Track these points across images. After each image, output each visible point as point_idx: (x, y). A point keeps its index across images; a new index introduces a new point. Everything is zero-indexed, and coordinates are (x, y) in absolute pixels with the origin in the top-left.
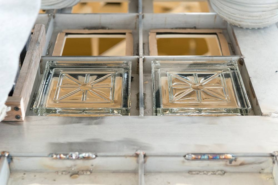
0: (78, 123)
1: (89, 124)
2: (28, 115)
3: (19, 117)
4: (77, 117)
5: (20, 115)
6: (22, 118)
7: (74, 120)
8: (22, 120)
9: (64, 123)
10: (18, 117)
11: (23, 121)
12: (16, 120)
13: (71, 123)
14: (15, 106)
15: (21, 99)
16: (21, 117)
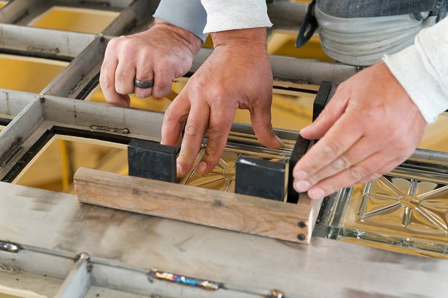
0: (395, 262)
1: (412, 268)
2: (316, 236)
3: (303, 237)
4: (393, 253)
5: (306, 236)
6: (307, 239)
7: (389, 256)
8: (307, 242)
9: (373, 259)
10: (301, 237)
11: (307, 244)
12: (298, 241)
13: (383, 260)
14: (300, 221)
15: (310, 211)
16: (306, 237)
